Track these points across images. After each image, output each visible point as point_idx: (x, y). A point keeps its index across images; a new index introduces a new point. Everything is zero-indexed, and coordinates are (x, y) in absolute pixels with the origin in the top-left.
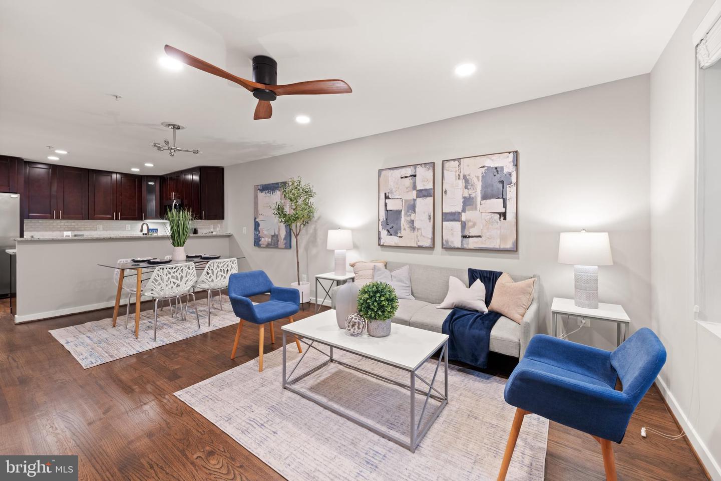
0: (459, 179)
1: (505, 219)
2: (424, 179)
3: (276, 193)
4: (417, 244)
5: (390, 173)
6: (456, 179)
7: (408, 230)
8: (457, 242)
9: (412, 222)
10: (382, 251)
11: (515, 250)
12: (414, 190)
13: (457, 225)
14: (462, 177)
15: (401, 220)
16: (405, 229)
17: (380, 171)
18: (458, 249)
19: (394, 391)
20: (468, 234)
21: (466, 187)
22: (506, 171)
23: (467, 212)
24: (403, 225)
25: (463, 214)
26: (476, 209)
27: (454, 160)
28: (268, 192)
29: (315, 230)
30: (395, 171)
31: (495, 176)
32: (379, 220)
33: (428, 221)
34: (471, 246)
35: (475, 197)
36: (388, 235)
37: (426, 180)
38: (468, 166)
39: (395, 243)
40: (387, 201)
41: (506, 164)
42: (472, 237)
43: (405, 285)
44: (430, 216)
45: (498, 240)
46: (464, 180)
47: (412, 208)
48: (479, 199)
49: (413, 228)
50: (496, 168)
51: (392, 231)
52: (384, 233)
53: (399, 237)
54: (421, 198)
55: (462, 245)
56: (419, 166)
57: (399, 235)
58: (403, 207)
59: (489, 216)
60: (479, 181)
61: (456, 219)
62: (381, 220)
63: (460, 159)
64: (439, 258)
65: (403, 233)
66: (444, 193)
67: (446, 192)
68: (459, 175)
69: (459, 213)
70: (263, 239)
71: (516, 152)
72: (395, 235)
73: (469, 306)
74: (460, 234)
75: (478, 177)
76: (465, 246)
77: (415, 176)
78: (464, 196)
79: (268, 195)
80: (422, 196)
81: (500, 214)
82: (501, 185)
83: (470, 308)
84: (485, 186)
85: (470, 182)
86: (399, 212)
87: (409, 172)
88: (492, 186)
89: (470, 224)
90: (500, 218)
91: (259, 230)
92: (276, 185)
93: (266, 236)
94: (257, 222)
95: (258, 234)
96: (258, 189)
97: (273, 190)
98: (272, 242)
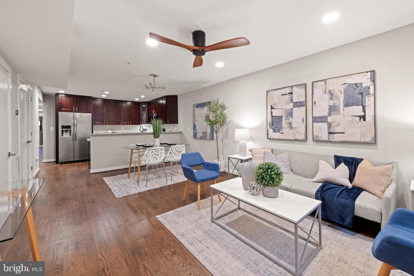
0: (325, 93)
1: (364, 120)
2: (298, 95)
3: (205, 108)
4: (294, 138)
5: (274, 92)
6: (323, 94)
7: (287, 129)
8: (324, 136)
9: (290, 123)
10: (270, 142)
11: (374, 142)
12: (291, 102)
13: (325, 125)
14: (327, 92)
15: (282, 122)
16: (285, 128)
17: (267, 92)
18: (325, 141)
19: (281, 233)
20: (333, 131)
21: (331, 99)
22: (364, 85)
23: (332, 116)
24: (284, 126)
25: (329, 118)
26: (339, 113)
27: (321, 81)
29: (227, 129)
30: (278, 91)
31: (355, 89)
32: (267, 123)
33: (302, 122)
34: (336, 140)
35: (339, 105)
36: (273, 132)
37: (300, 96)
38: (332, 84)
39: (279, 137)
40: (272, 110)
41: (365, 80)
42: (337, 133)
43: (286, 164)
44: (303, 119)
45: (359, 136)
46: (329, 94)
47: (290, 114)
48: (342, 106)
49: (291, 128)
50: (356, 84)
51: (276, 129)
52: (271, 131)
53: (281, 133)
54: (296, 108)
55: (328, 139)
56: (295, 87)
57: (281, 132)
58: (284, 114)
59: (350, 119)
60: (341, 94)
61: (324, 121)
62: (269, 122)
63: (326, 80)
64: (310, 147)
65: (284, 131)
66: (313, 104)
67: (315, 103)
68: (325, 91)
69: (326, 117)
70: (198, 134)
71: (374, 71)
72: (278, 132)
73: (336, 182)
74: (327, 131)
75: (341, 91)
76: (331, 139)
77: (292, 93)
78: (330, 105)
79: (200, 109)
80: (297, 106)
81: (360, 117)
82: (361, 96)
83: (337, 183)
84: (346, 98)
85: (334, 94)
86: (281, 117)
87: (288, 91)
88: (353, 96)
89: (335, 124)
90: (360, 119)
91: (196, 129)
92: (205, 104)
93: (200, 132)
94: (195, 125)
95: (195, 132)
96: (195, 107)
97: (203, 106)
98: (203, 136)
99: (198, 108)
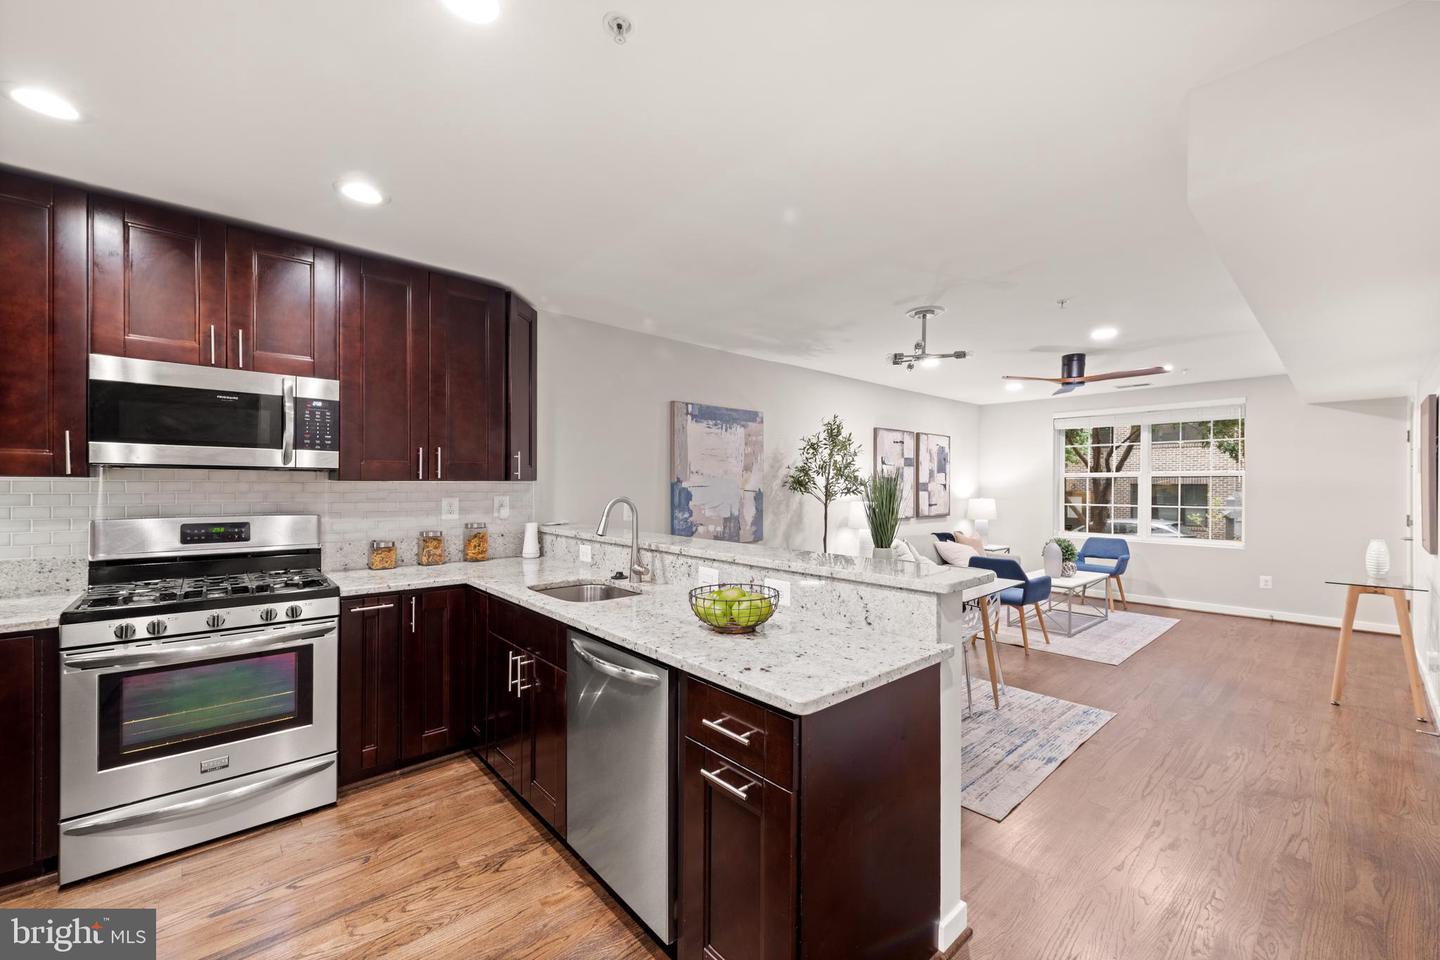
1: (945, 489)
2: (908, 448)
3: (733, 430)
4: (905, 515)
5: (885, 433)
9: (902, 491)
12: (903, 457)
14: (929, 450)
17: (875, 430)
21: (931, 461)
23: (931, 482)
25: (929, 484)
28: (716, 425)
30: (889, 433)
40: (883, 466)
46: (930, 454)
48: (935, 472)
54: (907, 467)
56: (906, 433)
70: (700, 528)
74: (927, 503)
75: (936, 453)
77: (903, 442)
78: (930, 468)
79: (714, 430)
80: (908, 464)
85: (933, 456)
87: (898, 437)
91: (691, 508)
92: (734, 414)
93: (710, 520)
94: (684, 489)
95: (687, 519)
96: (687, 413)
97: (727, 422)
98: (724, 533)
99: (704, 424)
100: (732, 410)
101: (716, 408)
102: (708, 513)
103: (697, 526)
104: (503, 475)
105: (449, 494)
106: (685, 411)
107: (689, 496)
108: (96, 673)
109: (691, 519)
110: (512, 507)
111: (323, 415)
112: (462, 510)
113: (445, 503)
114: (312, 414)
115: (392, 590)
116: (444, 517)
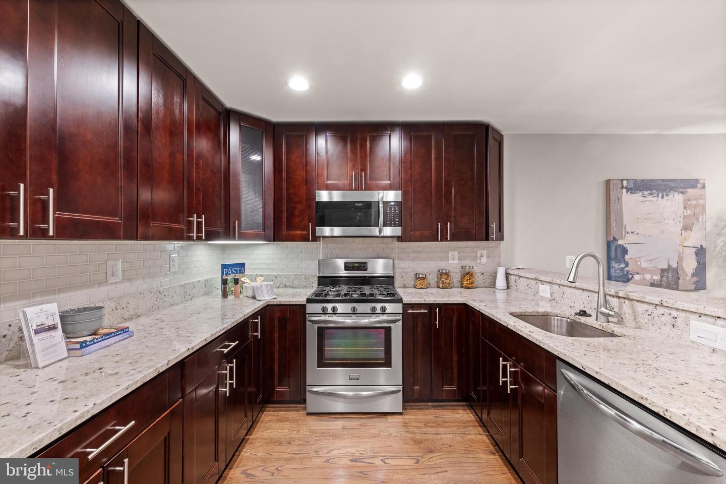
3: (670, 196)
28: (651, 194)
79: (650, 198)
91: (627, 260)
92: (672, 184)
93: (646, 271)
94: (620, 245)
95: (623, 268)
96: (623, 187)
97: (663, 191)
98: (661, 281)
99: (640, 194)
100: (668, 180)
101: (652, 181)
102: (644, 265)
103: (633, 274)
104: (484, 238)
105: (453, 249)
106: (620, 186)
107: (625, 251)
108: (316, 326)
109: (627, 269)
110: (488, 257)
111: (395, 208)
112: (460, 258)
113: (450, 254)
114: (390, 209)
115: (427, 302)
116: (450, 262)
